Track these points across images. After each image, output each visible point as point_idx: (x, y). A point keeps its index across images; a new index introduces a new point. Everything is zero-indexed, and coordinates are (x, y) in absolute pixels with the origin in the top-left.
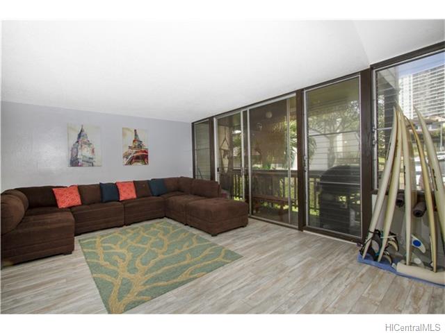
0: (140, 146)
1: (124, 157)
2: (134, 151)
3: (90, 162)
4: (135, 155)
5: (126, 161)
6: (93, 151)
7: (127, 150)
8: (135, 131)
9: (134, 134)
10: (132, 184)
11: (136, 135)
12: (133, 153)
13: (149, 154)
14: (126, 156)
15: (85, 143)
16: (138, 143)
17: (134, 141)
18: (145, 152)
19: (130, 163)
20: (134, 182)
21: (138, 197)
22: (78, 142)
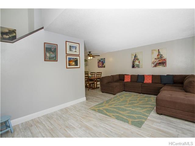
0: (161, 57)
1: (152, 64)
2: (158, 60)
3: (138, 66)
4: (158, 62)
5: (153, 65)
6: (139, 62)
7: (153, 60)
8: (159, 50)
9: (158, 52)
10: (151, 76)
11: (159, 52)
12: (157, 61)
13: (167, 61)
14: (153, 63)
15: (137, 59)
16: (160, 56)
17: (158, 55)
18: (164, 60)
19: (155, 66)
20: (152, 75)
21: (152, 83)
22: (134, 59)
